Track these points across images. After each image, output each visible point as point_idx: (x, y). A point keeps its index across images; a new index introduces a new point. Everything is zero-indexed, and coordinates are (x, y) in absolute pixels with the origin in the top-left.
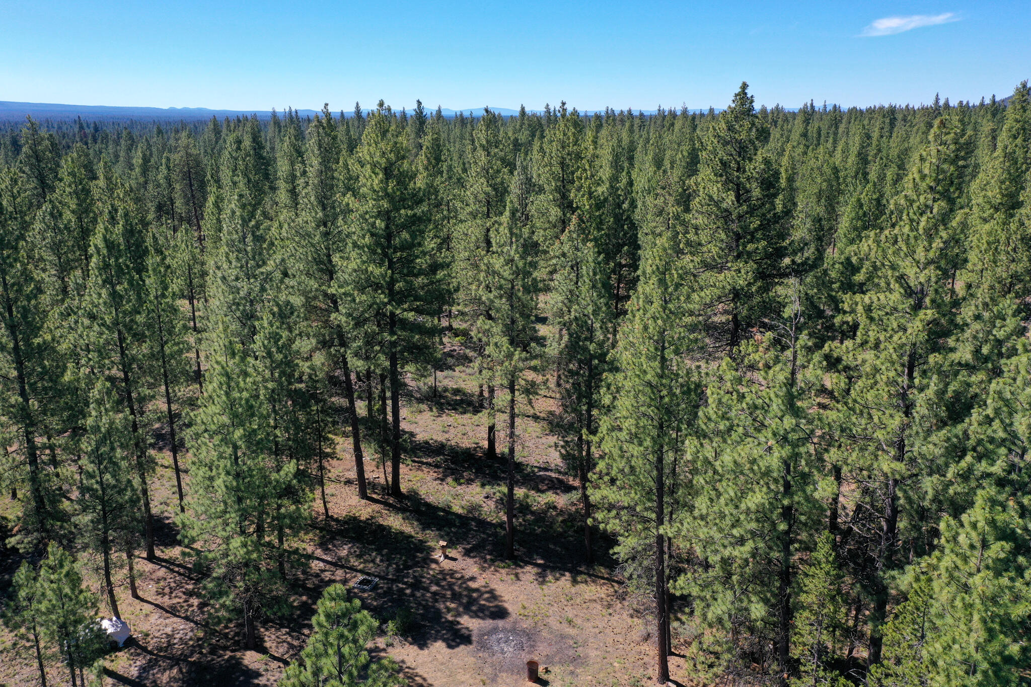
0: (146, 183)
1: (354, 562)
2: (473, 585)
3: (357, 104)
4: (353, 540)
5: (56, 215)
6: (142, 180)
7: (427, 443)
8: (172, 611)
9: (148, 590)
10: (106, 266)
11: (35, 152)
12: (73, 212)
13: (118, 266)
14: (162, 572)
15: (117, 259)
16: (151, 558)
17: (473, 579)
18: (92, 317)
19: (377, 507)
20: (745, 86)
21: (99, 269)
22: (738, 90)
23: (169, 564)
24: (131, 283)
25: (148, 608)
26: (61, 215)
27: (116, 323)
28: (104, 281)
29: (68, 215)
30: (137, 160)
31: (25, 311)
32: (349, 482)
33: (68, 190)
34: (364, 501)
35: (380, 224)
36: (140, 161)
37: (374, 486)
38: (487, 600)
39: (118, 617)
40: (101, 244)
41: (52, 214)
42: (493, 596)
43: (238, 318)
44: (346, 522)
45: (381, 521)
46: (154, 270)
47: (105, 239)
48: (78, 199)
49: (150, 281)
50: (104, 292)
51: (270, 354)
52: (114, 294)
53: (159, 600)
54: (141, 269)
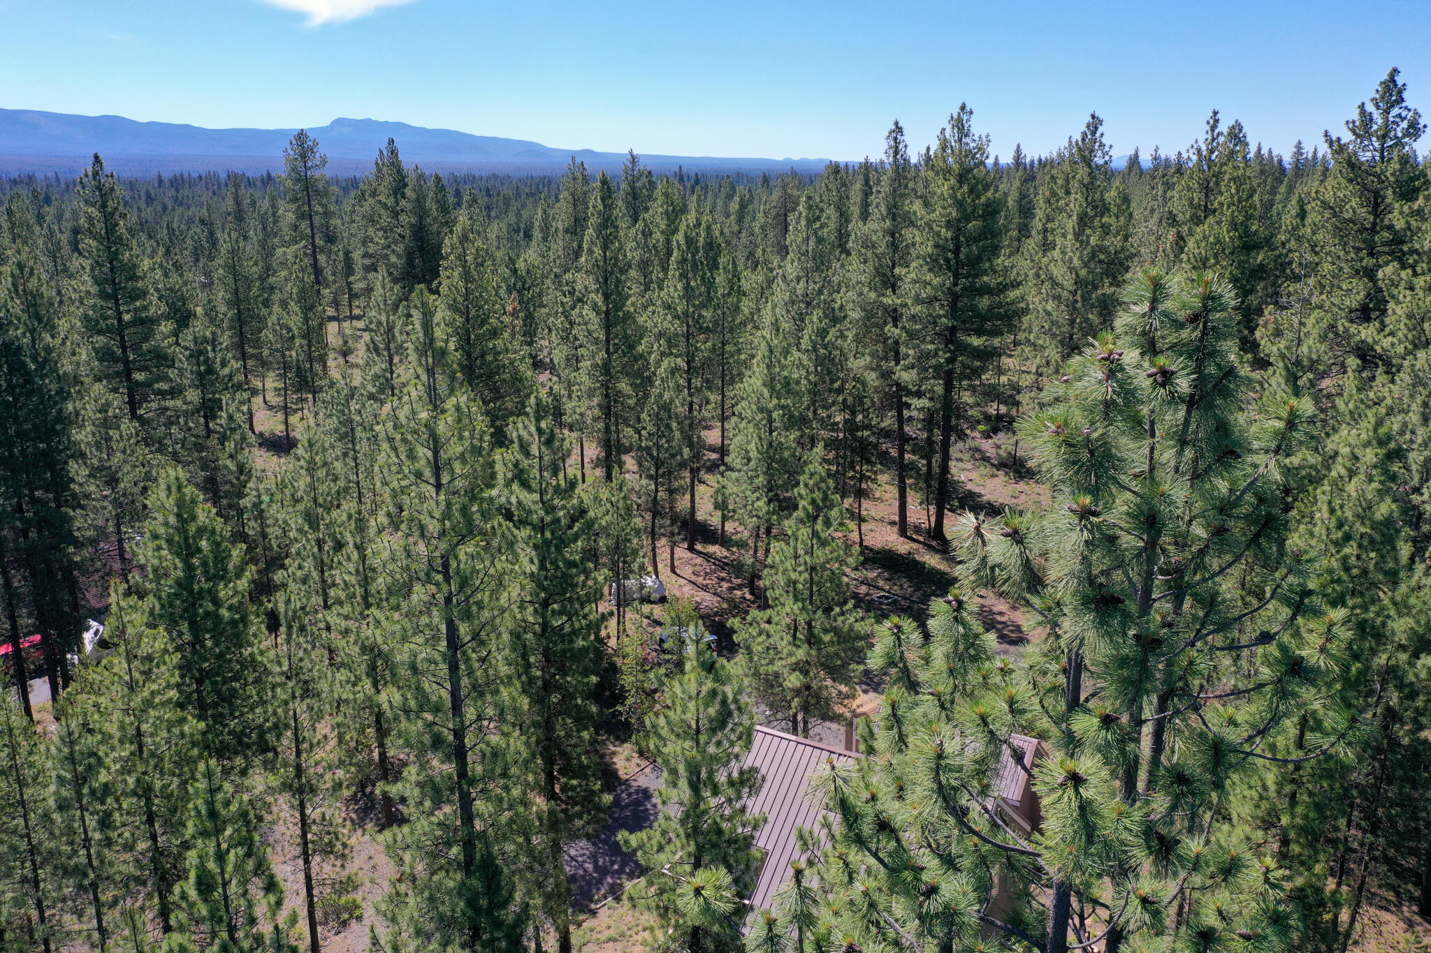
0: (740, 232)
1: (881, 583)
2: (999, 618)
3: (1019, 146)
4: (884, 567)
5: (647, 233)
6: (736, 228)
7: (989, 503)
8: (704, 588)
9: (687, 571)
10: (684, 260)
11: (633, 189)
12: (662, 232)
13: (694, 261)
14: (699, 560)
15: (693, 256)
16: (691, 549)
17: (1001, 614)
18: (668, 307)
19: (915, 545)
20: (1395, 71)
21: (678, 263)
22: (1385, 77)
23: (707, 556)
24: (703, 279)
25: (682, 581)
26: (651, 234)
27: (686, 314)
28: (681, 275)
29: (657, 235)
30: (734, 206)
31: (618, 281)
32: (893, 523)
33: (660, 210)
34: (902, 539)
35: (946, 233)
36: (737, 207)
37: (917, 529)
38: (1012, 631)
39: (657, 576)
40: (682, 242)
41: (643, 232)
42: (1018, 628)
43: (793, 318)
44: (878, 552)
45: (917, 557)
46: (724, 268)
47: (686, 236)
48: (669, 219)
49: (720, 279)
50: (679, 286)
51: (815, 349)
52: (687, 288)
53: (693, 578)
54: (714, 266)
